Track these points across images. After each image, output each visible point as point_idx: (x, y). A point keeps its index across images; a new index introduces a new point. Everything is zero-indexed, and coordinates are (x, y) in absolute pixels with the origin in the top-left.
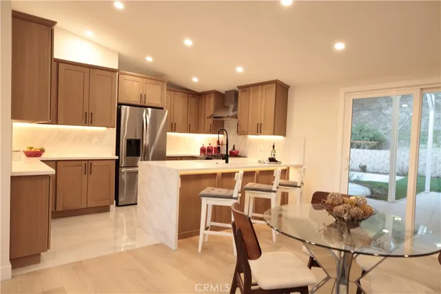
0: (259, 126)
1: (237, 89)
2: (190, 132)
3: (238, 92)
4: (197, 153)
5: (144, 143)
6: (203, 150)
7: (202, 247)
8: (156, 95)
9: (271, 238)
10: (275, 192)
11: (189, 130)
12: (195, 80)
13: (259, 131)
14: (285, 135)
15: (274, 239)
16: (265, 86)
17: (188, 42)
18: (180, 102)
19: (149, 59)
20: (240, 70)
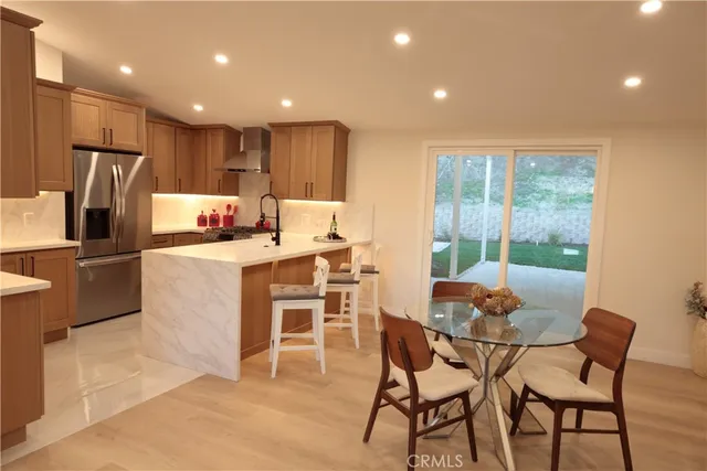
0: (309, 186)
1: (268, 128)
2: (180, 192)
3: (269, 132)
4: (192, 226)
5: (118, 212)
6: (202, 221)
7: (277, 371)
8: (129, 131)
9: (353, 345)
10: (357, 282)
11: (180, 188)
12: (198, 108)
13: (308, 194)
14: (343, 200)
15: (358, 346)
16: (316, 129)
17: (221, 59)
18: (163, 142)
19: (126, 70)
20: (287, 103)
